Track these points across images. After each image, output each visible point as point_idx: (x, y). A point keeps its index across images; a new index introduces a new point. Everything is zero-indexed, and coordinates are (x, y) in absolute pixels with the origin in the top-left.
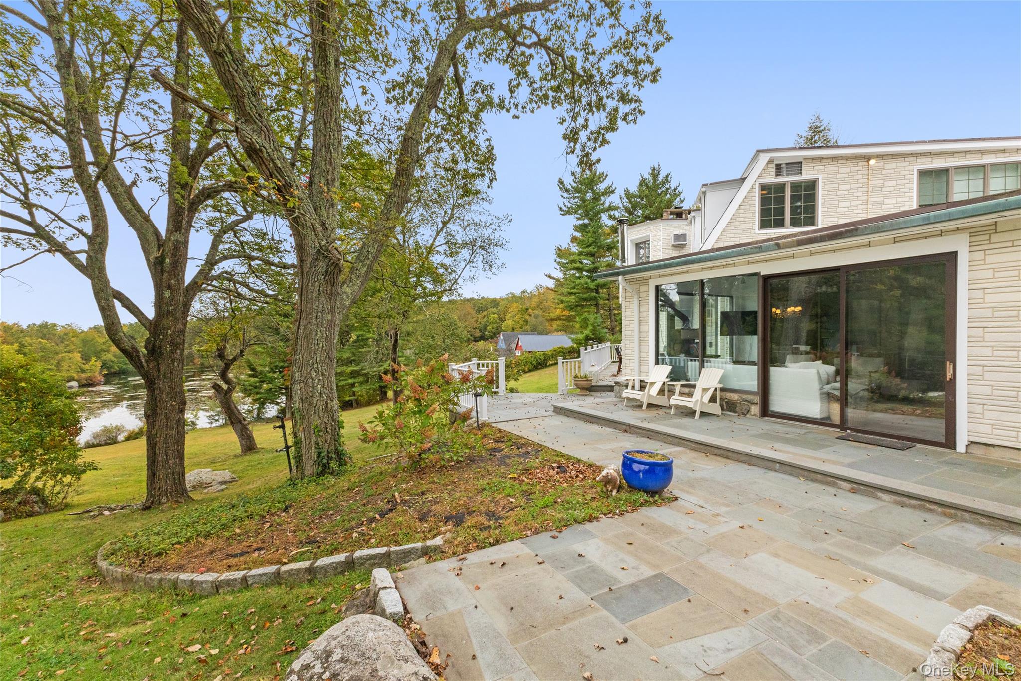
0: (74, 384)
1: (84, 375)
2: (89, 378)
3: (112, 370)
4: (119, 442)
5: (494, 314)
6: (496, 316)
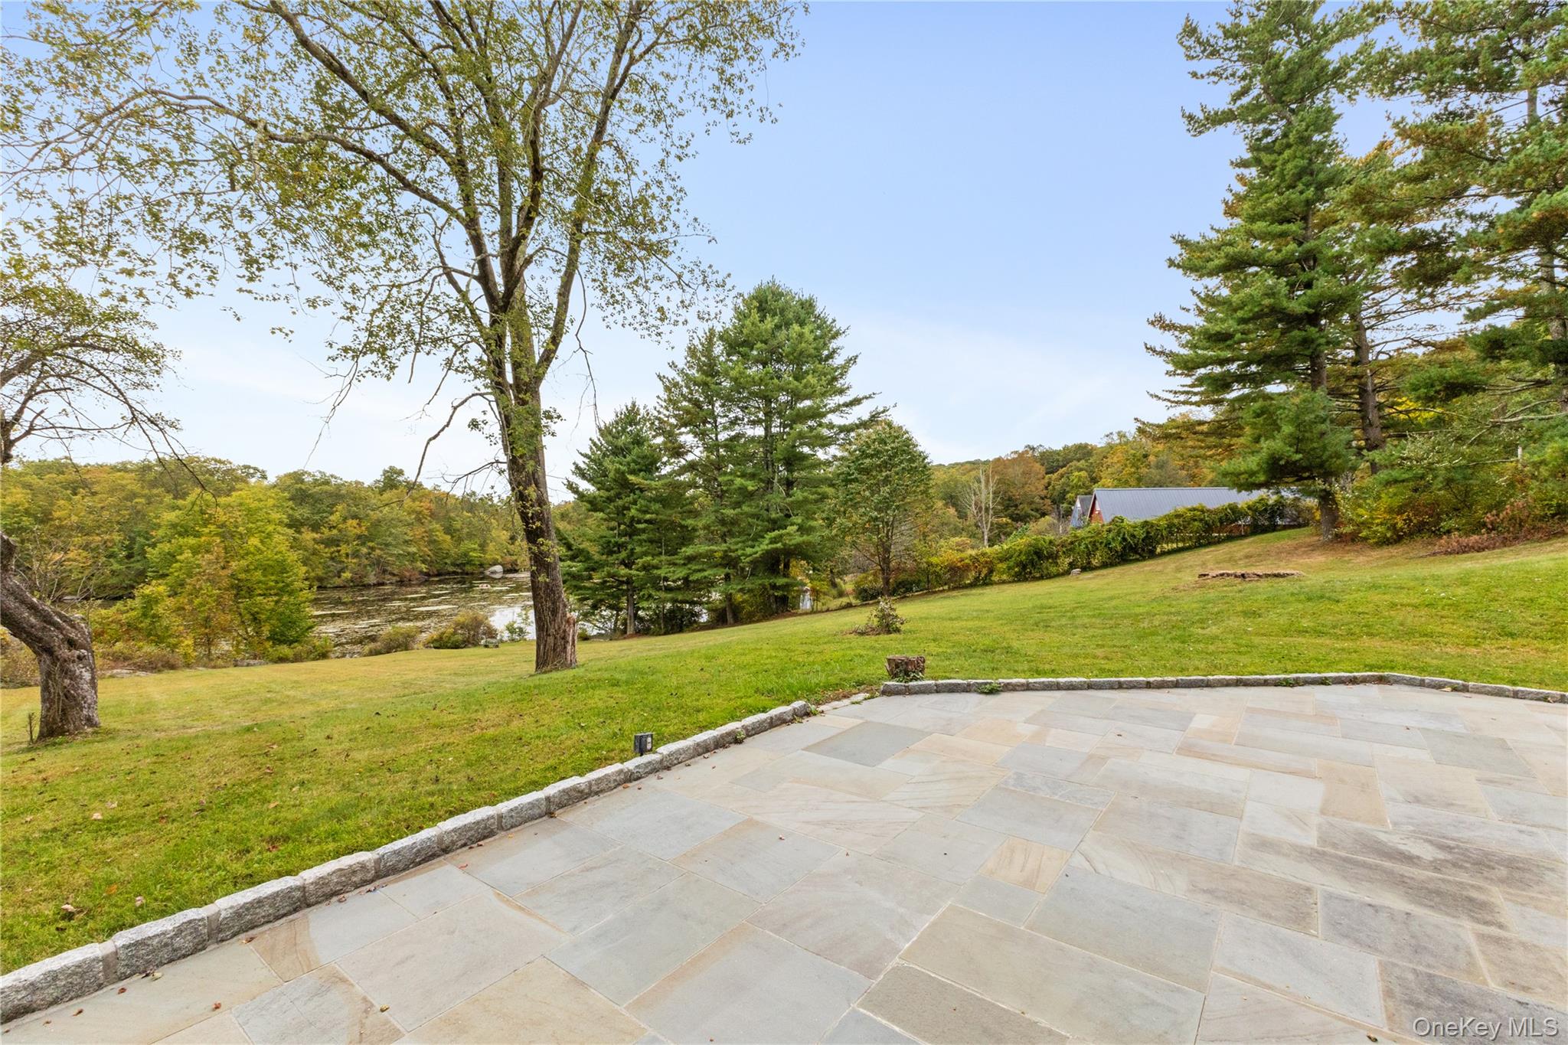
0: (498, 568)
1: (509, 558)
2: (514, 562)
5: (1081, 470)
6: (1083, 474)
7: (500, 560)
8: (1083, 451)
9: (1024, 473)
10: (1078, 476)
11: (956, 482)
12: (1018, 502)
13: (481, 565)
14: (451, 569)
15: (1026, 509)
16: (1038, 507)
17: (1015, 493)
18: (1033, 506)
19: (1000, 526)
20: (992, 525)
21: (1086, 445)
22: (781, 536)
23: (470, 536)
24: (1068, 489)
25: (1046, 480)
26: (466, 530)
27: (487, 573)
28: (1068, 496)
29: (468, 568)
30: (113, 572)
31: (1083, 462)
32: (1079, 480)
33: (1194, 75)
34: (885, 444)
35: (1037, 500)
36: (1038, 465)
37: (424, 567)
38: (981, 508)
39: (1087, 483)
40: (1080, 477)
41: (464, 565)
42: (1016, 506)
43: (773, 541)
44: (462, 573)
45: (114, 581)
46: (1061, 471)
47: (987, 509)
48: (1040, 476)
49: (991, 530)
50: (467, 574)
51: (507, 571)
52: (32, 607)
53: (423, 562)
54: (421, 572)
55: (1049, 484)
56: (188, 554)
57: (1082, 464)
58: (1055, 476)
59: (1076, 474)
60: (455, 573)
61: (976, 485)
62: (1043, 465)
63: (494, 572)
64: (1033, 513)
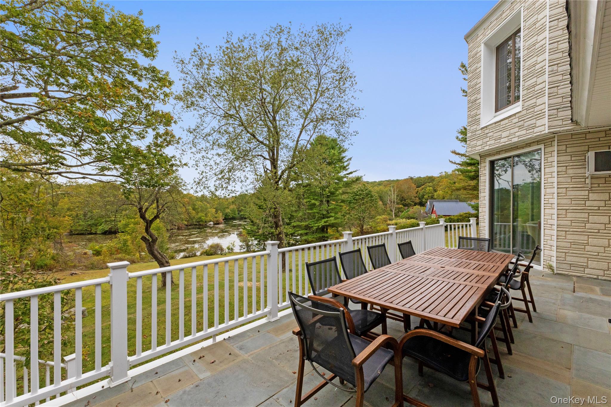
0: (212, 223)
1: (215, 219)
2: (217, 221)
3: (230, 217)
4: (197, 256)
5: (430, 187)
7: (212, 220)
8: (431, 179)
9: (408, 188)
10: (429, 189)
11: (382, 191)
12: (406, 199)
13: (206, 222)
14: (195, 223)
15: (408, 201)
16: (413, 200)
17: (405, 195)
18: (411, 200)
19: (399, 208)
20: (396, 208)
21: (432, 176)
22: (327, 221)
23: (202, 211)
24: (425, 194)
25: (417, 190)
26: (200, 209)
27: (208, 225)
28: (425, 197)
29: (201, 223)
30: (80, 225)
31: (431, 183)
32: (429, 191)
33: (465, 79)
34: (363, 191)
35: (413, 198)
36: (413, 185)
37: (186, 223)
38: (391, 202)
39: (432, 192)
40: (430, 190)
41: (200, 222)
42: (405, 200)
43: (325, 222)
44: (199, 225)
45: (80, 228)
46: (422, 187)
47: (394, 202)
48: (414, 189)
49: (395, 210)
50: (201, 225)
51: (215, 224)
52: (159, 253)
53: (185, 221)
54: (185, 225)
55: (418, 192)
56: (132, 226)
57: (431, 184)
58: (420, 189)
59: (428, 188)
60: (196, 225)
61: (390, 192)
62: (415, 184)
63: (210, 225)
64: (411, 203)
